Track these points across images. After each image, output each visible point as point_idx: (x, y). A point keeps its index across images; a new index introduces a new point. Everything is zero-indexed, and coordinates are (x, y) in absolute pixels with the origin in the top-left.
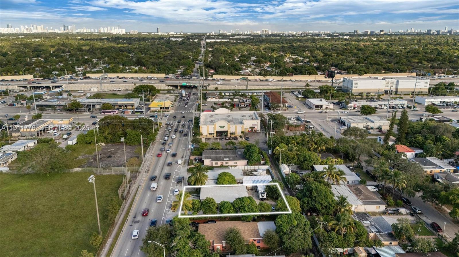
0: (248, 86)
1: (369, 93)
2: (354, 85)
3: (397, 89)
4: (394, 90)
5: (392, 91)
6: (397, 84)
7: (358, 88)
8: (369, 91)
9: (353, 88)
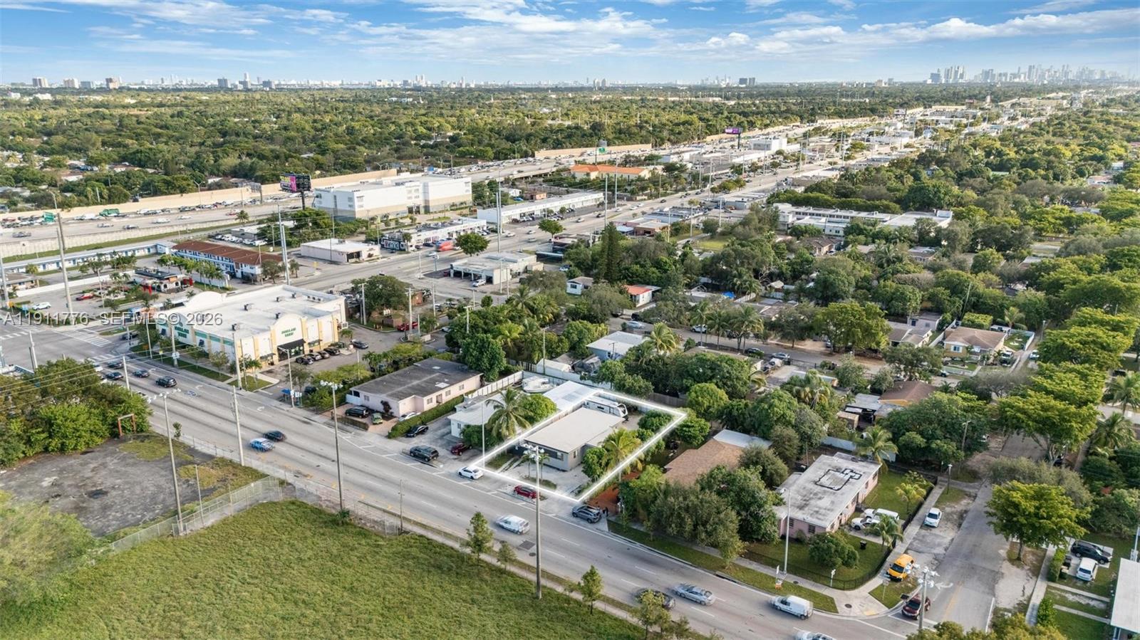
0: (65, 238)
1: (386, 216)
2: (357, 203)
3: (427, 201)
4: (422, 204)
5: (418, 207)
6: (426, 192)
7: (366, 207)
8: (385, 212)
9: (357, 209)
